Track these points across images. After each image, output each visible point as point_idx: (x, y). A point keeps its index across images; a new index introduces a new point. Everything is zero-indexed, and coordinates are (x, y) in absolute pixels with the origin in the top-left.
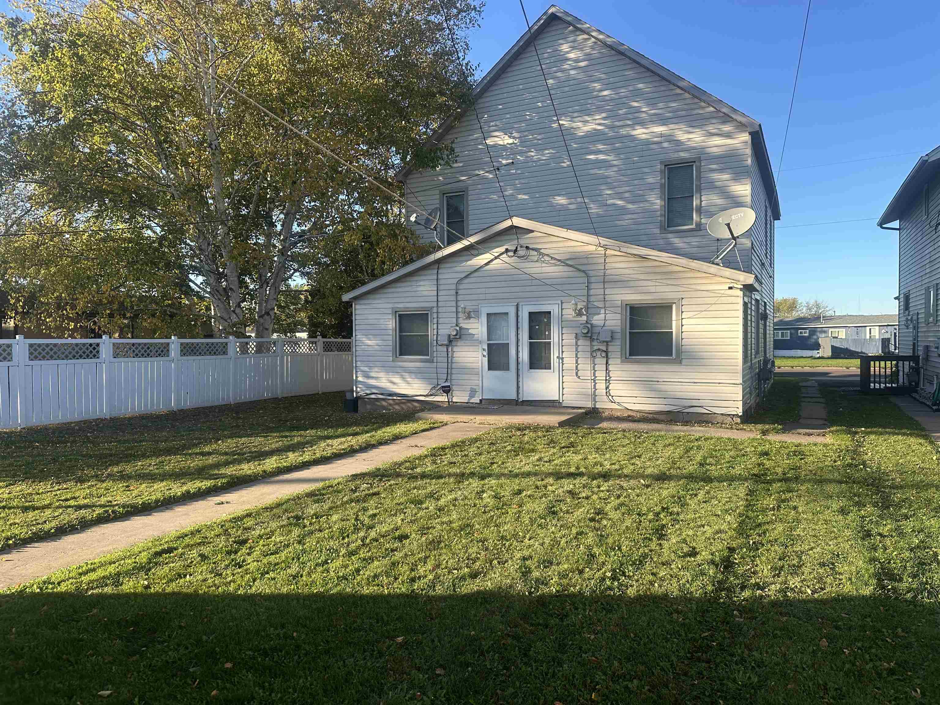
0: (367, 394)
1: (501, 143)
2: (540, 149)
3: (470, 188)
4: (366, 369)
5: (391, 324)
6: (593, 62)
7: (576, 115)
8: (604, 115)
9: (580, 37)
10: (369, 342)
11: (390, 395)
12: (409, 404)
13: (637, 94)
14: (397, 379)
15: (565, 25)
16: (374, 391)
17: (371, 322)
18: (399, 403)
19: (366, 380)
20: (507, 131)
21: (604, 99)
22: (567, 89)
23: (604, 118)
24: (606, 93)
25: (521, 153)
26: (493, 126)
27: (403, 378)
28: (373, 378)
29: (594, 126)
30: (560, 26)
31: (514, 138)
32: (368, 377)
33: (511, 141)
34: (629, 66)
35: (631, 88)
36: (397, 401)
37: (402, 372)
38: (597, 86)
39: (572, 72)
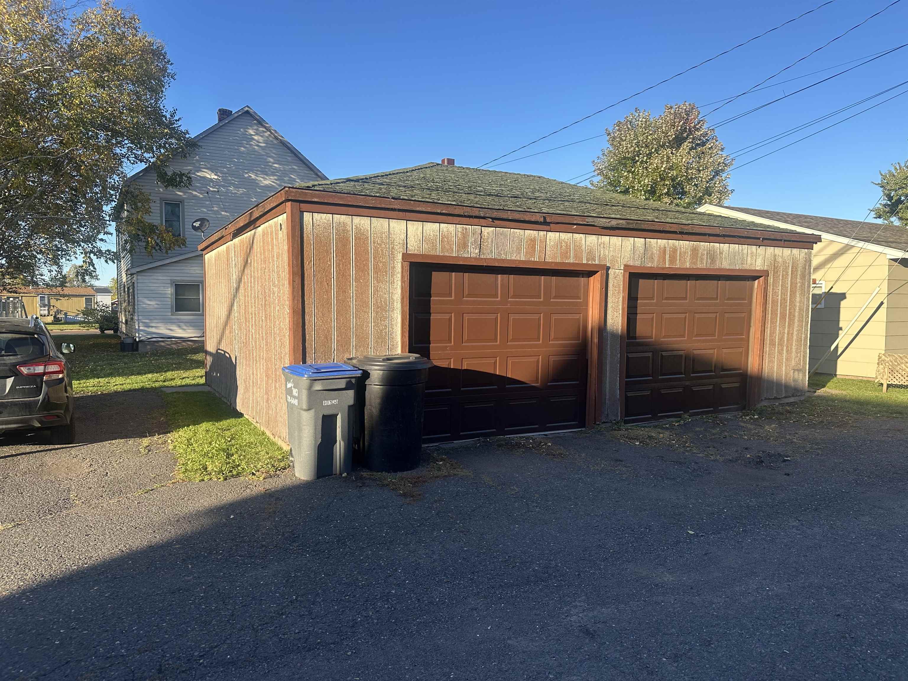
0: (149, 339)
1: (209, 176)
2: (237, 187)
3: (185, 201)
4: (147, 321)
5: (170, 291)
6: (269, 146)
7: (259, 173)
8: (276, 178)
9: (261, 129)
10: (149, 302)
11: (169, 338)
12: (184, 344)
13: (293, 171)
14: (174, 327)
15: (252, 119)
16: (154, 336)
17: (152, 288)
18: (176, 343)
19: (146, 329)
20: (212, 169)
21: (276, 168)
22: (253, 156)
23: (276, 179)
24: (276, 165)
25: (224, 186)
26: (202, 165)
27: (179, 326)
28: (152, 327)
29: (271, 183)
30: (249, 118)
31: (218, 176)
32: (149, 327)
33: (216, 177)
34: (290, 155)
35: (290, 167)
36: (174, 342)
37: (179, 323)
38: (271, 160)
39: (256, 147)
